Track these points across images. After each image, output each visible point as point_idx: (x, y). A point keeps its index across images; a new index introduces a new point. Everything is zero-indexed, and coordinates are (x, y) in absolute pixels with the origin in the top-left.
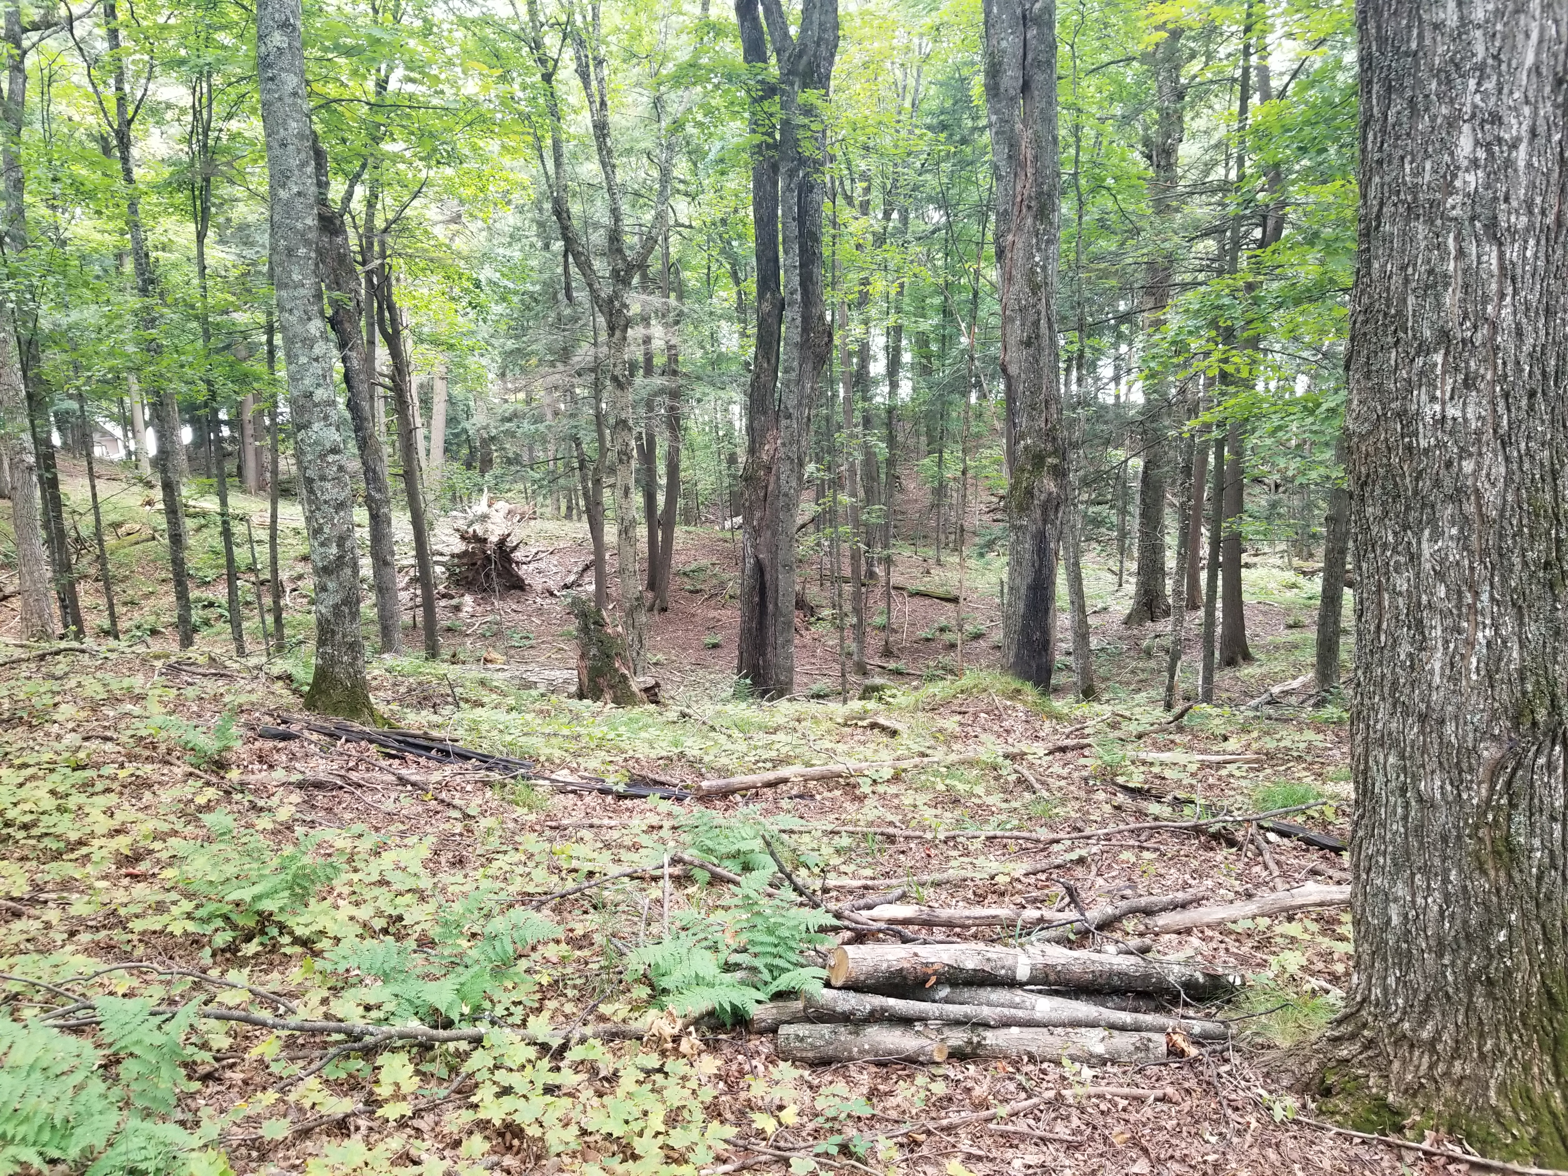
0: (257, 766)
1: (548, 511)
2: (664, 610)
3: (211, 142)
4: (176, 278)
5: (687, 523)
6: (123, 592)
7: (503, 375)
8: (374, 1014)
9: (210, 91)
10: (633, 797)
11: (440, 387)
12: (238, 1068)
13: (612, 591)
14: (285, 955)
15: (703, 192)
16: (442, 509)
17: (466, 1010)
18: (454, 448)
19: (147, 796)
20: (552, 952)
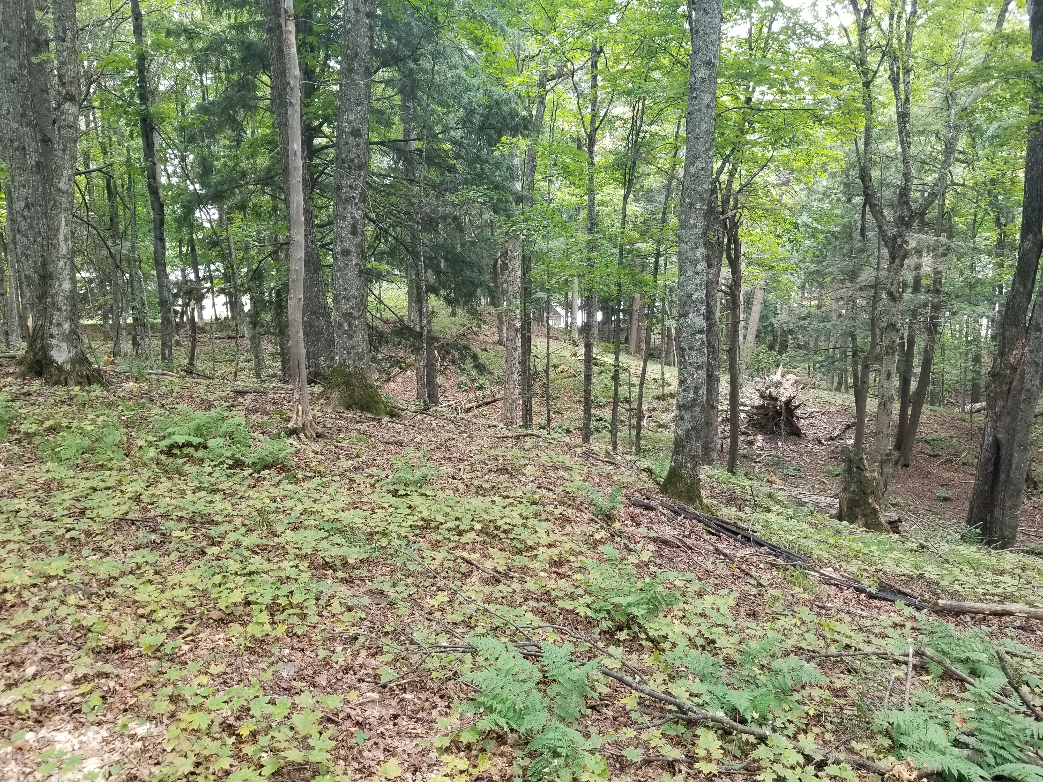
0: (630, 523)
1: (824, 384)
2: (906, 466)
3: (639, 140)
4: (607, 222)
5: (932, 403)
6: (556, 405)
7: (803, 288)
8: (696, 700)
9: (643, 108)
10: (881, 599)
11: (759, 294)
12: (610, 708)
13: (867, 446)
14: (641, 645)
15: (978, 160)
16: (751, 375)
17: (756, 716)
18: (763, 335)
19: (568, 527)
20: (816, 693)
